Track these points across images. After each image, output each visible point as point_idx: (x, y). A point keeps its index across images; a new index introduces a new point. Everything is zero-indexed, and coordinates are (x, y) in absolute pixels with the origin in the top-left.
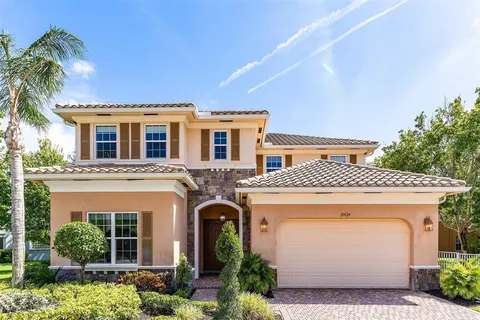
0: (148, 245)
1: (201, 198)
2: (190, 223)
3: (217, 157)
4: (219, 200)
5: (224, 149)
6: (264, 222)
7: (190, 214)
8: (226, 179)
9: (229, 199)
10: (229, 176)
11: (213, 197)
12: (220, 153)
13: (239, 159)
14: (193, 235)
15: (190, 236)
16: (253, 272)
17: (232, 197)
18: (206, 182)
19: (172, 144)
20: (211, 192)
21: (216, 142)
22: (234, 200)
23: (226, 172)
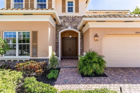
0: (35, 47)
1: (62, 28)
2: (57, 38)
3: (69, 11)
4: (70, 28)
5: (72, 8)
6: (96, 36)
7: (57, 34)
8: (73, 20)
9: (74, 28)
10: (74, 19)
11: (67, 27)
12: (70, 10)
13: (78, 12)
14: (58, 43)
15: (57, 43)
16: (95, 62)
17: (76, 27)
18: (64, 21)
19: (49, 4)
20: (66, 25)
21: (69, 5)
22: (76, 29)
23: (73, 17)
